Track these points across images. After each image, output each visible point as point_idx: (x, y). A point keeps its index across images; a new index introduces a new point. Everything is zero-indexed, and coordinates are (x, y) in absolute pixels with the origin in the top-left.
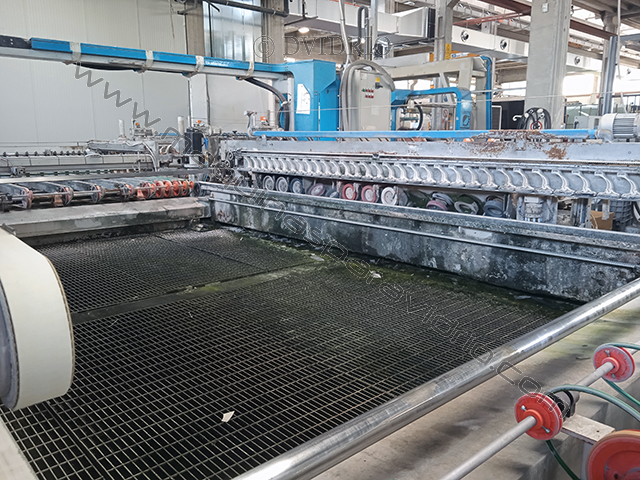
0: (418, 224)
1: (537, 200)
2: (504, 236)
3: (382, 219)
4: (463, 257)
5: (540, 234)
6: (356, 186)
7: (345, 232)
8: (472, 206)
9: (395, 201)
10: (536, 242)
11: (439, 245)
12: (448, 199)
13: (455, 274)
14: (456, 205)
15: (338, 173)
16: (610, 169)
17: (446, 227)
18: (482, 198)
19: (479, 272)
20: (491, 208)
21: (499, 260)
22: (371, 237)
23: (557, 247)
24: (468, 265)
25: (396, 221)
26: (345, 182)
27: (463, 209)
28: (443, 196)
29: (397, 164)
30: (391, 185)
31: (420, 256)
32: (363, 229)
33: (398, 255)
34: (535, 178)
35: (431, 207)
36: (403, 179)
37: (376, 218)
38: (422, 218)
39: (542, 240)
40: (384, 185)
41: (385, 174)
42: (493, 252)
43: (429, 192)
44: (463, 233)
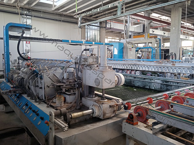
0: (144, 79)
1: (170, 74)
2: (163, 81)
3: (136, 78)
4: (154, 86)
5: (170, 81)
6: (130, 71)
7: (127, 81)
8: (156, 75)
9: (139, 74)
10: (170, 82)
11: (149, 83)
12: (151, 74)
13: (153, 90)
14: (153, 75)
15: (126, 68)
16: (184, 68)
17: (151, 79)
18: (158, 73)
19: (158, 89)
20: (160, 76)
21: (162, 86)
22: (134, 82)
23: (174, 83)
24: (156, 88)
25: (139, 78)
26: (127, 70)
27: (154, 76)
28: (150, 73)
29: (140, 66)
30: (138, 71)
31: (145, 86)
32: (132, 80)
33: (140, 86)
34: (169, 69)
35: (147, 75)
36: (141, 69)
37: (135, 77)
38: (145, 77)
39: (171, 82)
40: (136, 71)
41: (137, 68)
42: (161, 85)
43: (147, 72)
44: (154, 81)
